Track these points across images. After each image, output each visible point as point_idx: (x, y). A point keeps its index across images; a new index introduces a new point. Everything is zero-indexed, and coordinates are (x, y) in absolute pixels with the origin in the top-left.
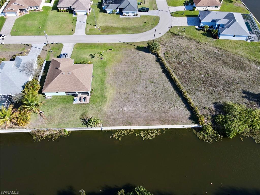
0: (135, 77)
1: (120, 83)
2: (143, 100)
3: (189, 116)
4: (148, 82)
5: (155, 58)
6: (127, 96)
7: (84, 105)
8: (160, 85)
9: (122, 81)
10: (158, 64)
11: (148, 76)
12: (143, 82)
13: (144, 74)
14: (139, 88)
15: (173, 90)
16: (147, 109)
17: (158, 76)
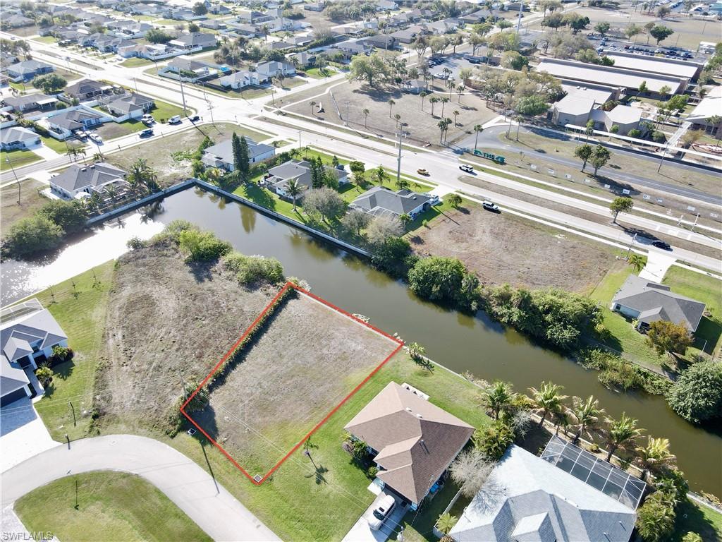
0: (295, 379)
1: (328, 385)
2: (325, 342)
3: (295, 300)
4: (285, 360)
5: (218, 391)
6: (339, 360)
7: (416, 384)
8: (275, 347)
9: (319, 386)
10: (228, 379)
11: (275, 367)
12: (293, 363)
13: (274, 375)
14: (311, 360)
15: (269, 331)
16: (331, 331)
17: (259, 360)
